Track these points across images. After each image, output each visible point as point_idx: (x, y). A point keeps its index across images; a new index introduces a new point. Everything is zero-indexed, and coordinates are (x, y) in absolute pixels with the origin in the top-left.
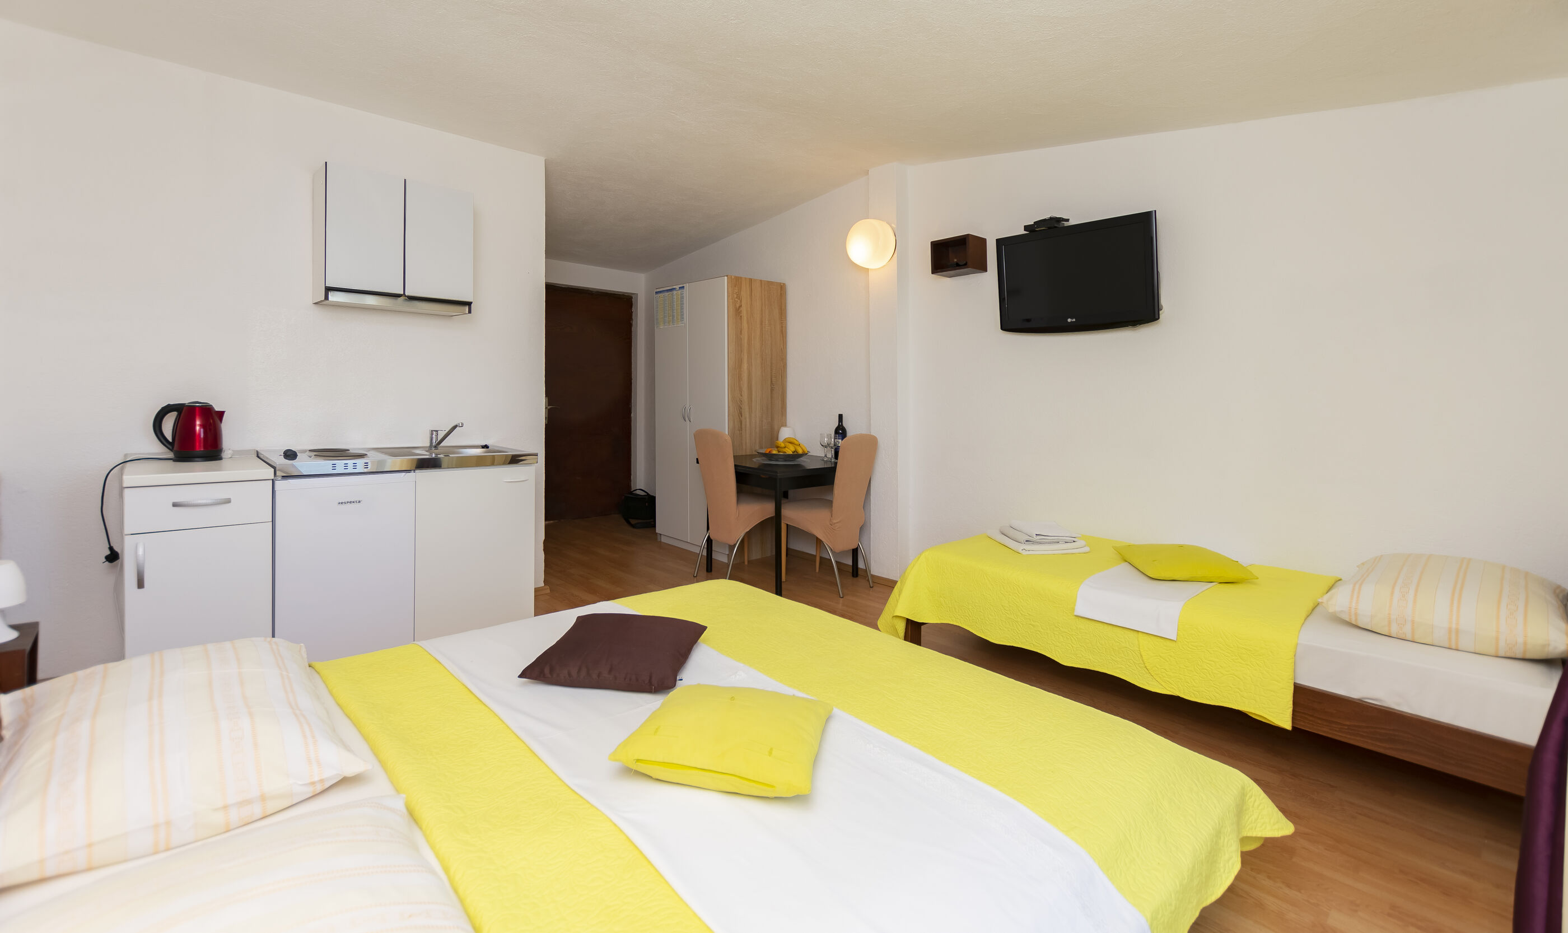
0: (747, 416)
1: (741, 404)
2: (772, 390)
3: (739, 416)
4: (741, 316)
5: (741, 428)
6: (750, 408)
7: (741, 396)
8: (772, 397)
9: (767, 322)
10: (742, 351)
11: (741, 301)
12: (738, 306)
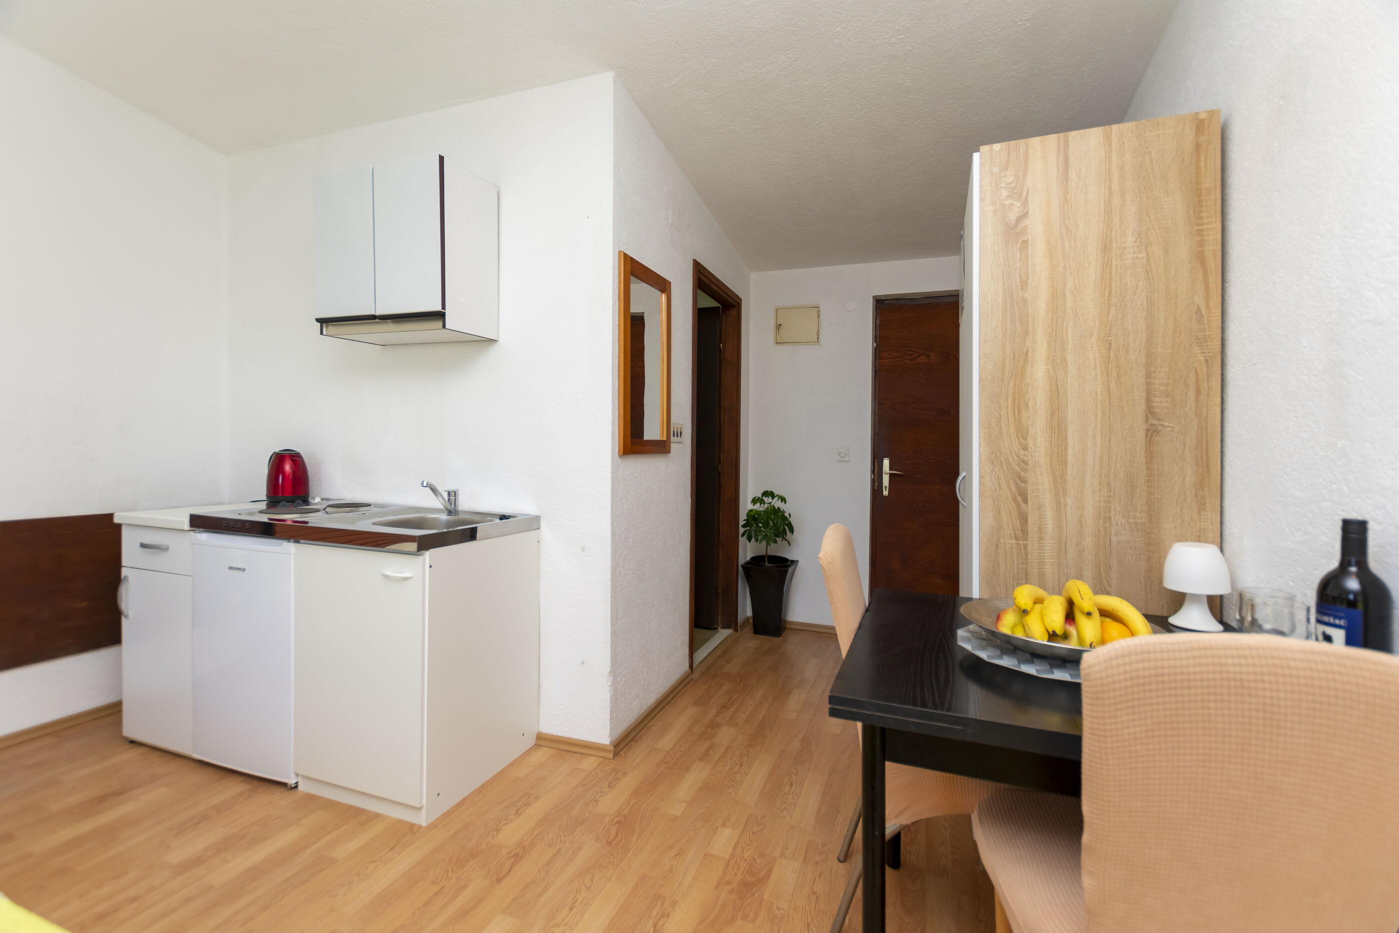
0: (1047, 499)
1: (1026, 471)
2: (1151, 433)
3: (1015, 501)
4: (1025, 242)
5: (1025, 532)
6: (1059, 482)
7: (1025, 448)
8: (1150, 454)
9: (1130, 240)
10: (1026, 333)
11: (1025, 203)
12: (1012, 217)
